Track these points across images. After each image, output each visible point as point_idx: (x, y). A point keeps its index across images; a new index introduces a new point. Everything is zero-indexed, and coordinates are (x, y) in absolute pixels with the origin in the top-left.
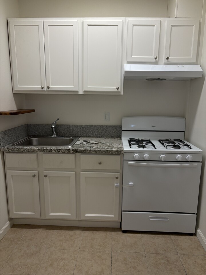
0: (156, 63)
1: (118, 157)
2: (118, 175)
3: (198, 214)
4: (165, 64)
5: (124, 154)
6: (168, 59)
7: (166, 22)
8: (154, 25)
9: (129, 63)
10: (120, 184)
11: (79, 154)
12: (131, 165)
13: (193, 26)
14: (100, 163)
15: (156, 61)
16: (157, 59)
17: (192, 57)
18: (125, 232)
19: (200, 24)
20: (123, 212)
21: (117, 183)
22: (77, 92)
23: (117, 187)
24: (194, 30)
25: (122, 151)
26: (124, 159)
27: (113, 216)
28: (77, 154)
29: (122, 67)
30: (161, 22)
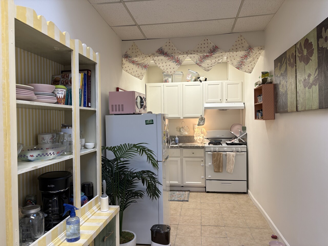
0: (221, 102)
1: (203, 150)
2: (203, 159)
3: (247, 181)
4: (226, 102)
5: (206, 148)
6: (227, 100)
7: (225, 82)
8: (219, 84)
9: (207, 103)
10: (204, 164)
11: (182, 148)
12: (209, 154)
13: (238, 84)
14: (193, 153)
15: (221, 101)
16: (221, 100)
17: (239, 99)
18: (208, 192)
19: (242, 83)
20: (206, 181)
21: (202, 164)
22: (180, 118)
23: (202, 166)
24: (240, 86)
25: (204, 146)
26: (206, 151)
27: (201, 183)
28: (181, 148)
29: (203, 105)
30: (222, 83)
